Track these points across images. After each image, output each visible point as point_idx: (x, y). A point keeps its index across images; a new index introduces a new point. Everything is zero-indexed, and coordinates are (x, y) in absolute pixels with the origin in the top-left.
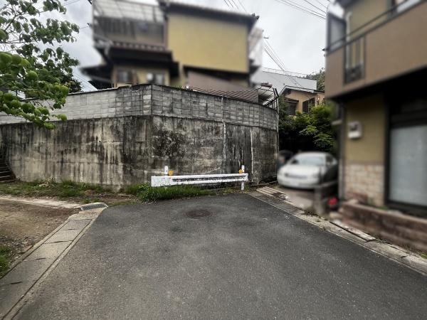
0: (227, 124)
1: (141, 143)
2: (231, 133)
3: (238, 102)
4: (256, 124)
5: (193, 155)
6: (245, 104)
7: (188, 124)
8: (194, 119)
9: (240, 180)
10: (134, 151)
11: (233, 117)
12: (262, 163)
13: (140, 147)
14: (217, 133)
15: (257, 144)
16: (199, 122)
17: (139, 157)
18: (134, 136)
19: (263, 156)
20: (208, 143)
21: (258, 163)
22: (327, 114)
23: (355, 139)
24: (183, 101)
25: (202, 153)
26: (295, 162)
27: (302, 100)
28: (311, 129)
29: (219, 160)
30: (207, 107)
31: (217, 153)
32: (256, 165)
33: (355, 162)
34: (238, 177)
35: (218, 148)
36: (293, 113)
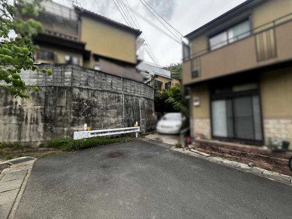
0: (125, 95)
1: (62, 107)
2: (128, 100)
3: (131, 81)
4: (142, 96)
5: (102, 115)
6: (136, 83)
7: (99, 94)
8: (103, 91)
9: (135, 131)
10: (55, 113)
11: (128, 91)
12: (146, 120)
13: (61, 110)
14: (119, 101)
15: (143, 108)
16: (106, 93)
17: (60, 118)
18: (55, 101)
19: (146, 115)
20: (113, 107)
22: (178, 91)
23: (197, 106)
24: (96, 78)
25: (109, 114)
26: (165, 119)
27: (164, 82)
28: (171, 99)
29: (120, 118)
30: (112, 83)
31: (119, 114)
32: (143, 121)
33: (198, 118)
34: (134, 129)
35: (119, 111)
36: (160, 90)
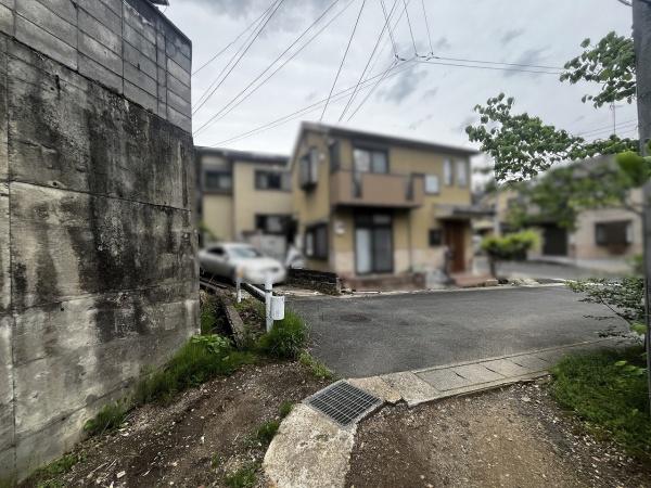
1: (170, 211)
10: (148, 238)
13: (169, 225)
17: (167, 260)
18: (142, 180)
23: (340, 235)
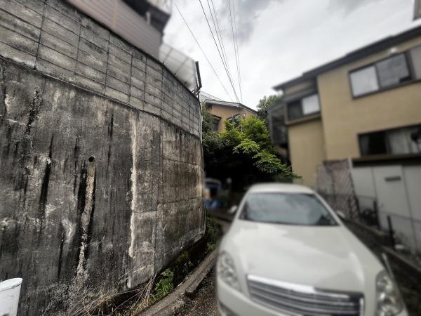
3: (85, 22)
4: (149, 108)
6: (112, 39)
12: (166, 213)
15: (151, 161)
19: (168, 191)
21: (152, 215)
27: (225, 116)
28: (248, 144)
36: (216, 129)
